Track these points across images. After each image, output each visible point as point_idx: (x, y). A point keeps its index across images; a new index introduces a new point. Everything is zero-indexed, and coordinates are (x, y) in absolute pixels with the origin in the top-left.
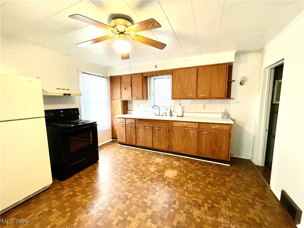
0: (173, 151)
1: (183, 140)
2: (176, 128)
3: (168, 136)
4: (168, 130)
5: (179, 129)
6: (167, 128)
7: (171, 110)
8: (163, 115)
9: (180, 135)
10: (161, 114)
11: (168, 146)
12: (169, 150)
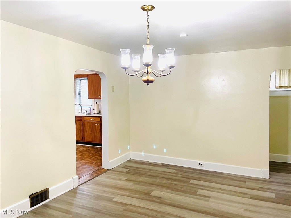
0: (86, 142)
1: (91, 131)
2: (87, 122)
3: (81, 129)
4: (81, 124)
5: (89, 123)
6: (80, 122)
7: (90, 108)
8: (84, 113)
9: (89, 127)
10: (83, 112)
11: (81, 138)
12: (83, 141)
